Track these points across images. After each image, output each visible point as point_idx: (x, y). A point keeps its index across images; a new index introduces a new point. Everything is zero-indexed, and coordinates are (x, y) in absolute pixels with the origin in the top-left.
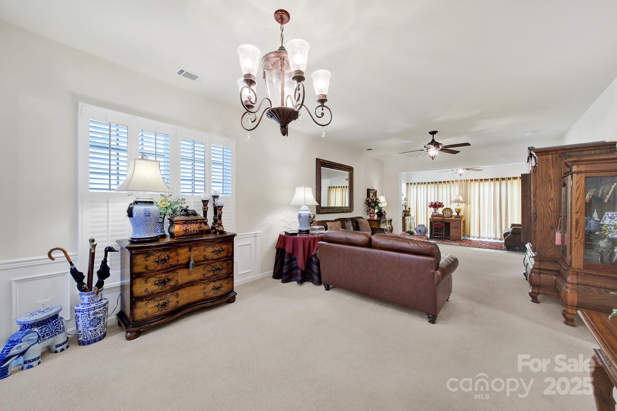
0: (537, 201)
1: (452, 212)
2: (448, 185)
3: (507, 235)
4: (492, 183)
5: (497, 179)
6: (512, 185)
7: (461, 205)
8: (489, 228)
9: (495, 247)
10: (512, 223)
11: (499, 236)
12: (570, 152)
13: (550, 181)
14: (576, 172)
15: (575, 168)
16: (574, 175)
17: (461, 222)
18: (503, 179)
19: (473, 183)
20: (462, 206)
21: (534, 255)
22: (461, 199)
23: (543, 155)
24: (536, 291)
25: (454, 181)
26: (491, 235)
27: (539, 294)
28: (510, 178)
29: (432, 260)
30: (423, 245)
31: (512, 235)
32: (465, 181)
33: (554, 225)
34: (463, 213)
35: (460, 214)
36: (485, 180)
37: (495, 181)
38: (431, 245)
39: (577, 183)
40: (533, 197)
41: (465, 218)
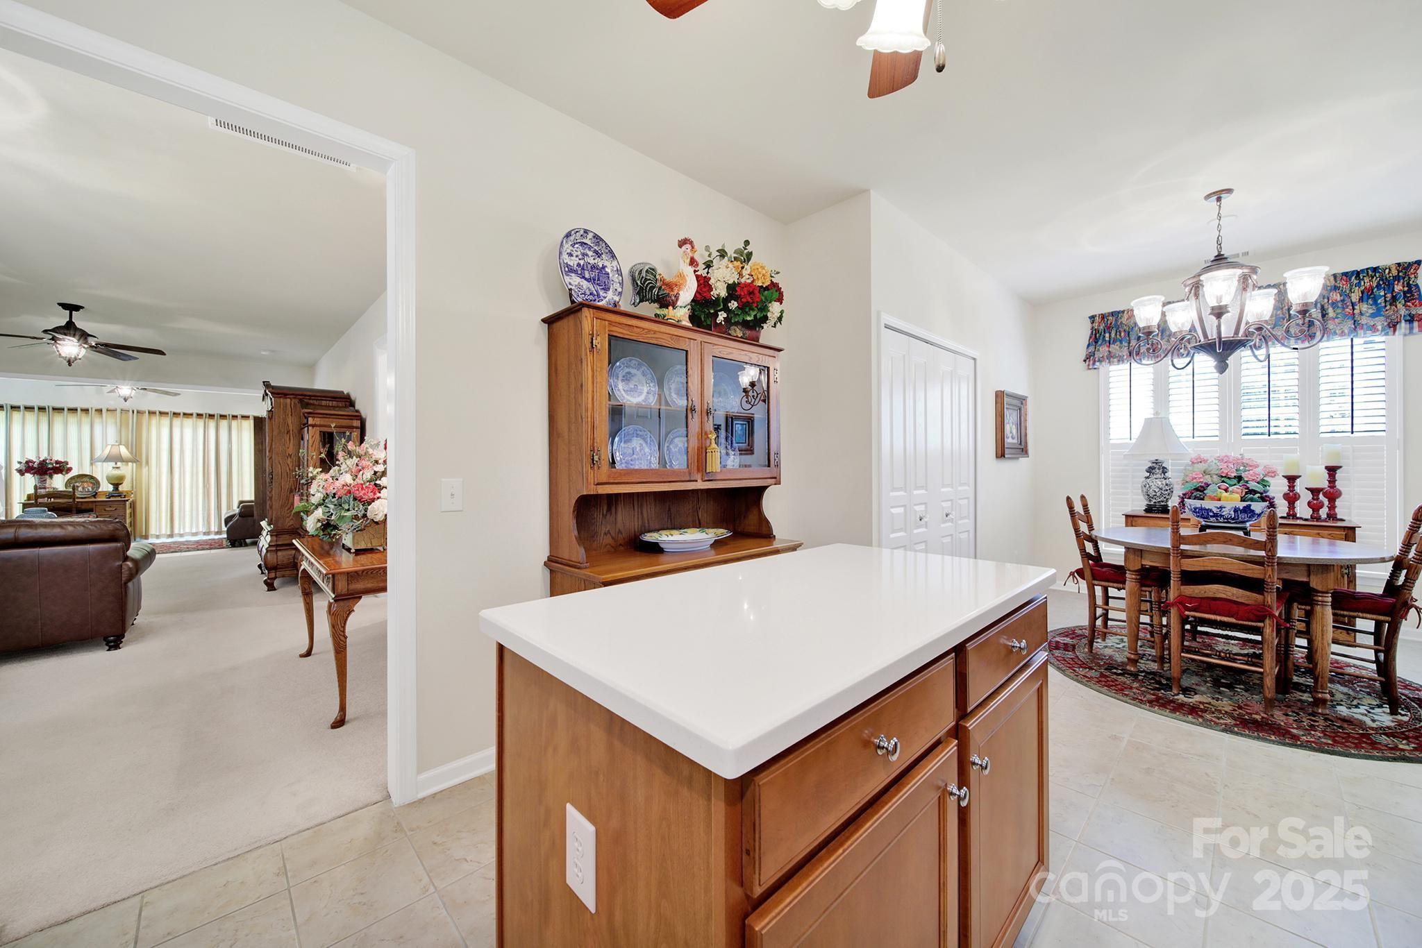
0: (273, 457)
1: (99, 484)
2: (86, 420)
3: (231, 521)
4: (201, 423)
5: (211, 416)
6: (240, 430)
7: (124, 467)
8: (194, 513)
9: (207, 547)
10: (241, 499)
11: (214, 528)
12: (309, 399)
13: (288, 432)
14: (311, 425)
15: (311, 421)
16: (310, 428)
17: (125, 505)
18: (223, 417)
19: (155, 420)
20: (127, 470)
21: (269, 529)
22: (124, 451)
23: (280, 397)
24: (273, 575)
25: (104, 411)
26: (197, 527)
27: (275, 578)
28: (237, 417)
29: (117, 547)
30: (96, 527)
31: (241, 519)
32: (135, 412)
33: (293, 488)
34: (130, 485)
35: (121, 488)
36: (184, 414)
37: (207, 419)
38: (113, 525)
39: (313, 437)
40: (269, 452)
41: (135, 496)
